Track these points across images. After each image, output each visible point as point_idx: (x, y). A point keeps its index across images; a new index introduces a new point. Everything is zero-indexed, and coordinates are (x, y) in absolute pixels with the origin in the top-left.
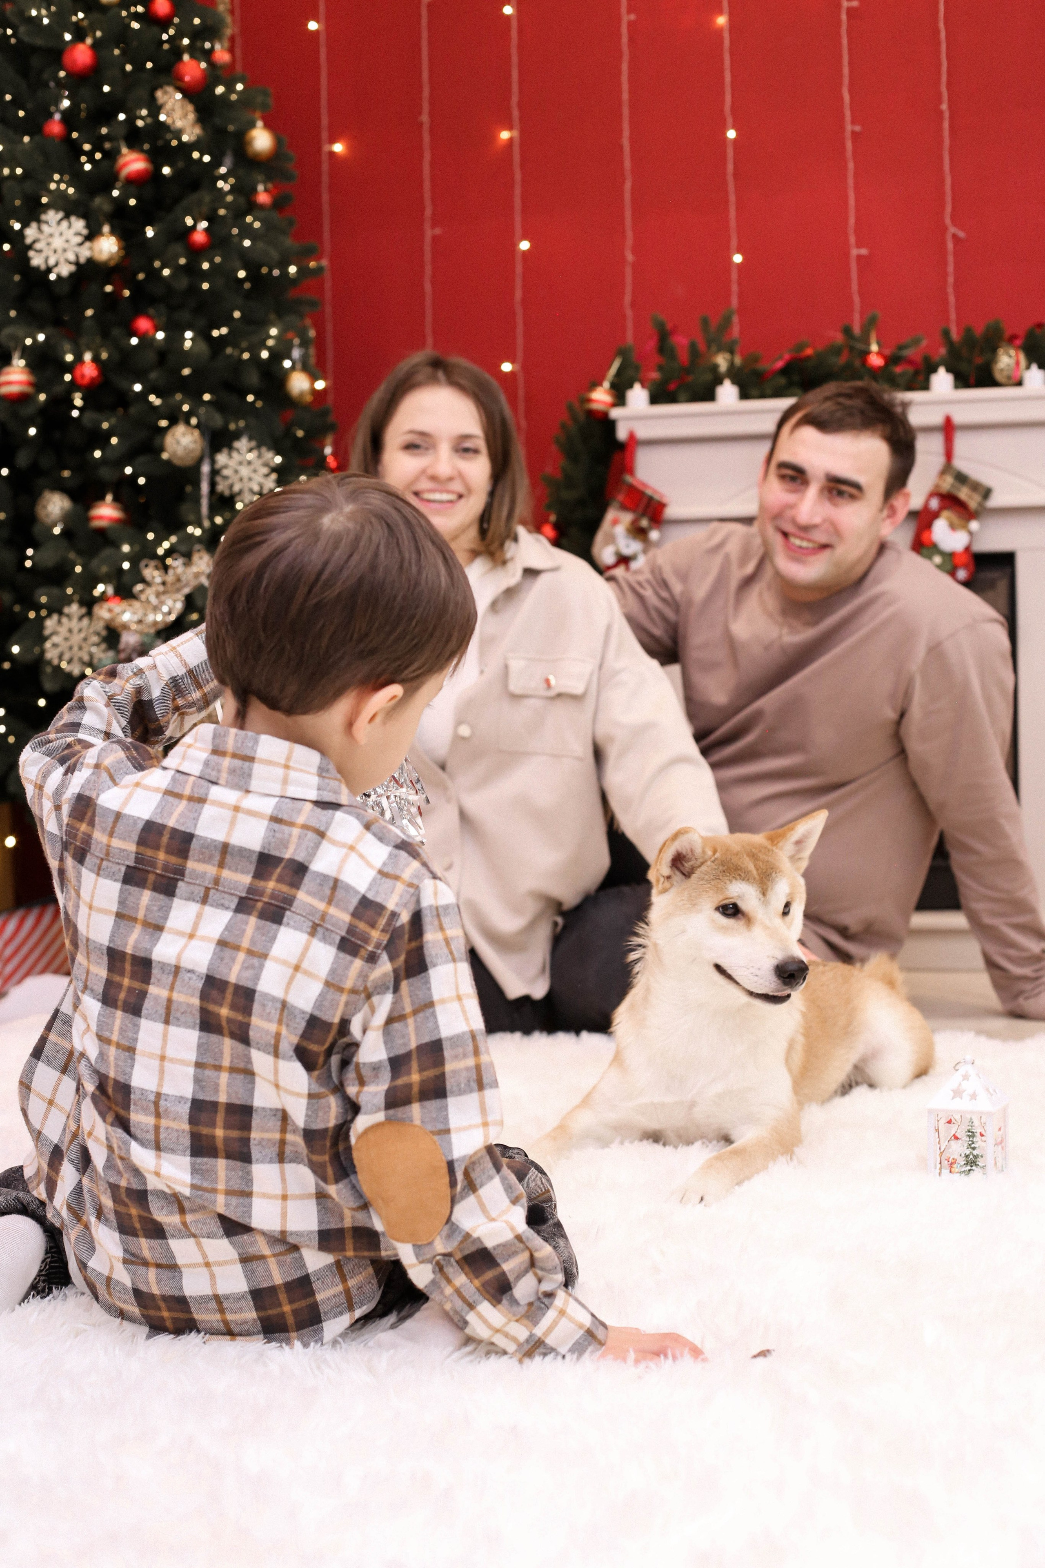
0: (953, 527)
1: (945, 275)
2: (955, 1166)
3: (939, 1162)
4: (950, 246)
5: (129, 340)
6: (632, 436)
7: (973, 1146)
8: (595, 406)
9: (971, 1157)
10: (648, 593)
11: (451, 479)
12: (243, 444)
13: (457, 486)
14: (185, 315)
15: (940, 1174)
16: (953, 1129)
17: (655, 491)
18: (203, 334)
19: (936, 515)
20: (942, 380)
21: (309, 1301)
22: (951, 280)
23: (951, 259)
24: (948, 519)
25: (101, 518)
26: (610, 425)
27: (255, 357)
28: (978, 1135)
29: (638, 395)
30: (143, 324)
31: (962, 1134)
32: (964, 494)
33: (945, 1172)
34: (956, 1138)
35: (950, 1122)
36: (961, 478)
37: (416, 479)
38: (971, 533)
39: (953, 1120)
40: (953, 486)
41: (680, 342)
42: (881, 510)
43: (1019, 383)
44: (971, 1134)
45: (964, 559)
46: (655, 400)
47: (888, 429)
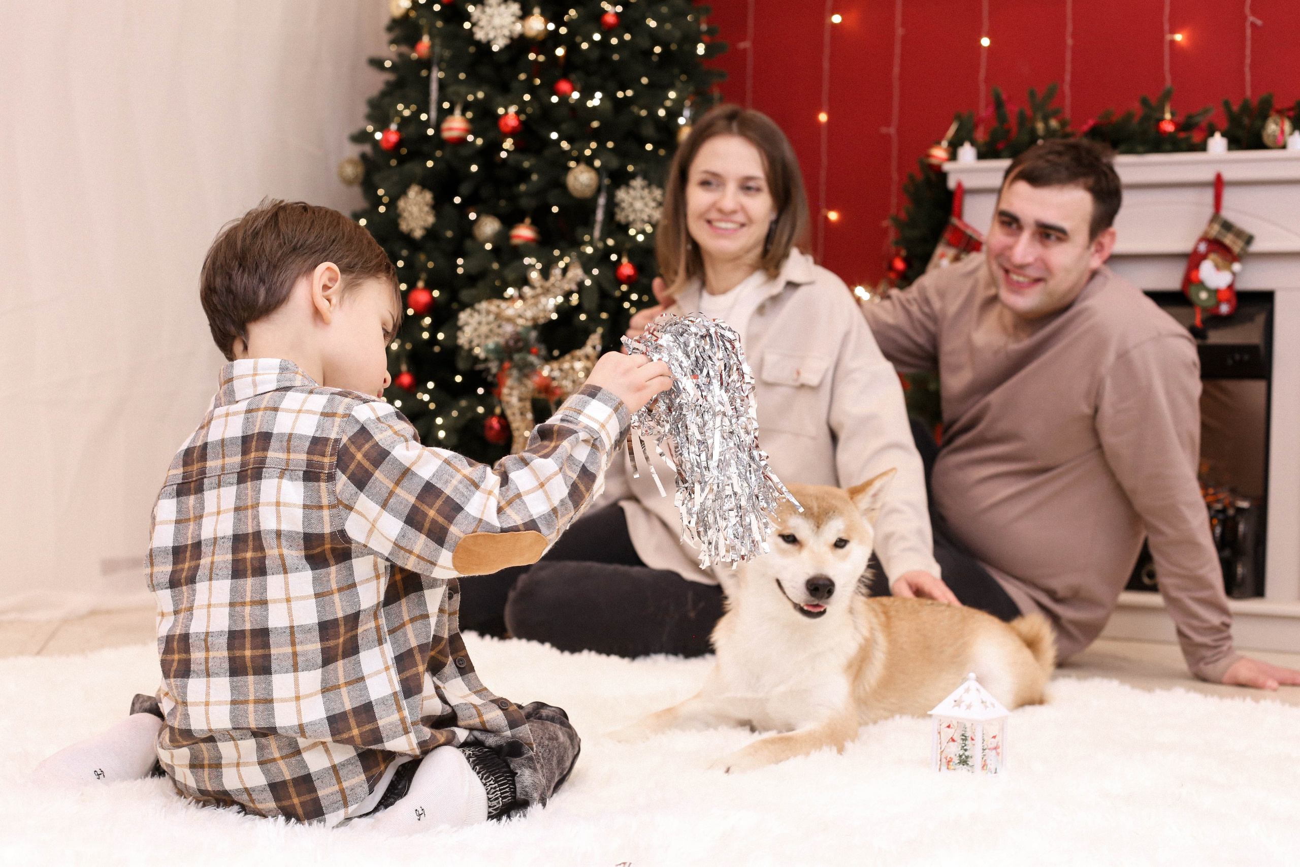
0: (1218, 268)
1: (1243, 57)
2: (951, 763)
3: (939, 759)
4: (1249, 31)
5: (550, 99)
6: (959, 186)
7: (965, 748)
8: (934, 161)
9: (964, 757)
10: (914, 309)
11: (734, 212)
12: (638, 182)
13: (740, 218)
14: (596, 80)
15: (940, 769)
16: (950, 732)
17: (975, 231)
18: (609, 96)
19: (1204, 257)
20: (1218, 143)
21: (313, 796)
22: (1248, 61)
23: (1249, 43)
24: (1214, 261)
25: (519, 237)
26: (943, 176)
27: (653, 114)
28: (969, 739)
29: (967, 153)
30: (564, 86)
31: (957, 737)
32: (1228, 240)
33: (944, 768)
34: (953, 740)
35: (949, 727)
36: (1227, 226)
37: (708, 210)
38: (1234, 274)
39: (951, 726)
40: (1219, 232)
41: (1012, 111)
42: (1088, 247)
43: (1284, 147)
44: (965, 738)
45: (1227, 295)
46: (981, 156)
47: (1091, 181)
